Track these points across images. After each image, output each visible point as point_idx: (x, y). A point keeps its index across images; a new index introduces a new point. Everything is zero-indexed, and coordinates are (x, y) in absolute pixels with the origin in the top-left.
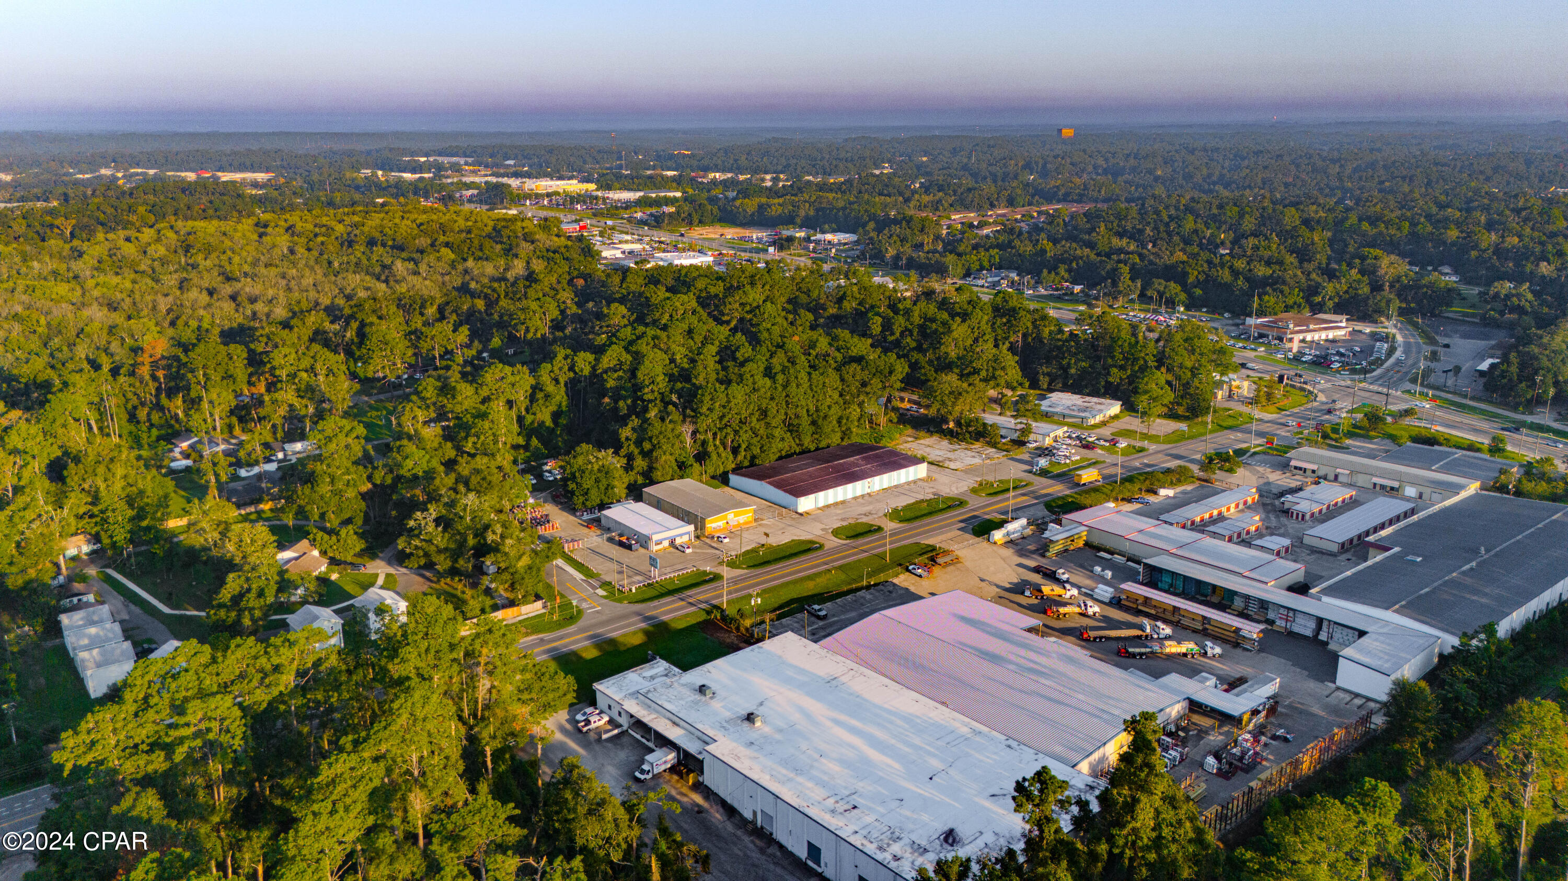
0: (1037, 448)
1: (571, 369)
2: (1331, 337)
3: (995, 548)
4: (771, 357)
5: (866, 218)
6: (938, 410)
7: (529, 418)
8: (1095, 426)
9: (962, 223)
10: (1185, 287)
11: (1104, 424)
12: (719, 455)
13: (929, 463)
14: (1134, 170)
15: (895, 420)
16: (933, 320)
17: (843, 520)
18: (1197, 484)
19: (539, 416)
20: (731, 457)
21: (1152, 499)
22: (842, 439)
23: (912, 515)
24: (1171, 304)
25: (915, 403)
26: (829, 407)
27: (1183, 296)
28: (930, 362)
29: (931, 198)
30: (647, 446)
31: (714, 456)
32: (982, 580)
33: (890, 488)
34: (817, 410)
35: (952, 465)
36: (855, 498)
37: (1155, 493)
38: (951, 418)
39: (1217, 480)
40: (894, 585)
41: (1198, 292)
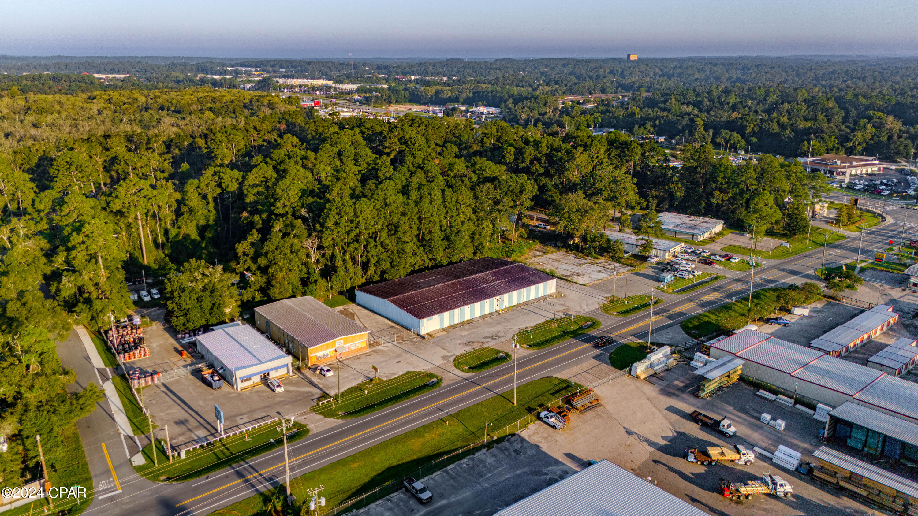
0: (659, 263)
1: (219, 185)
2: (869, 171)
3: (639, 384)
4: (411, 176)
5: (506, 97)
6: (566, 227)
7: (173, 232)
8: (704, 242)
9: (572, 101)
10: (743, 136)
11: (712, 240)
12: (347, 271)
13: (558, 278)
14: (680, 75)
15: (525, 236)
16: (558, 150)
17: (467, 344)
18: (825, 301)
19: (184, 230)
20: (360, 272)
21: (786, 317)
22: (475, 253)
23: (543, 339)
24: (734, 148)
25: (542, 220)
26: (462, 223)
27: (743, 143)
28: (556, 186)
29: (550, 88)
30: (263, 262)
31: (341, 272)
32: (629, 433)
33: (519, 305)
34: (451, 226)
35: (580, 280)
36: (483, 317)
37: (789, 311)
38: (577, 234)
39: (844, 297)
40: (523, 440)
41: (755, 140)
